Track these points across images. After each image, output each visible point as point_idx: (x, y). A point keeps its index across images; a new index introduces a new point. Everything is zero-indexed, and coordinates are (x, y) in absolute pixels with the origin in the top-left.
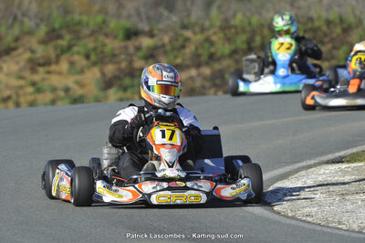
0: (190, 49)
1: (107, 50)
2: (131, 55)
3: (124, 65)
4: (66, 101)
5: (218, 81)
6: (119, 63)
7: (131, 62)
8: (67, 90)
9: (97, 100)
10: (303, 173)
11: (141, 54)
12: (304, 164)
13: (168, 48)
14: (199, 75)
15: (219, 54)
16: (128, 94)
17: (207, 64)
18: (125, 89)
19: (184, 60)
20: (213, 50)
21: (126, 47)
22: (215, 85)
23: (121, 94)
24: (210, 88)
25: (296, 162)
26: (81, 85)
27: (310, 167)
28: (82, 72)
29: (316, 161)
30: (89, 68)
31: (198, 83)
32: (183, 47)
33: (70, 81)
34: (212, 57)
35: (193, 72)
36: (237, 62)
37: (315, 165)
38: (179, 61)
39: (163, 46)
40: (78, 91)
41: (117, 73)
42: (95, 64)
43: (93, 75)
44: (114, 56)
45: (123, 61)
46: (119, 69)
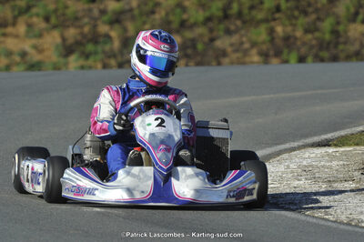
0: (160, 15)
1: (69, 12)
2: (96, 19)
3: (86, 29)
4: (22, 67)
5: (189, 51)
6: (81, 27)
7: (95, 26)
8: (24, 54)
9: (56, 68)
10: (285, 156)
11: (105, 18)
12: (287, 146)
13: (136, 12)
15: (192, 20)
16: (90, 62)
17: (178, 32)
18: (87, 56)
19: (153, 26)
20: (185, 17)
21: (90, 10)
22: (187, 56)
23: (82, 62)
25: (279, 144)
26: (39, 50)
27: (293, 149)
28: (40, 36)
29: (301, 143)
30: (48, 31)
32: (153, 12)
33: (27, 46)
34: (183, 24)
36: (211, 30)
37: (299, 148)
38: (147, 27)
39: (131, 10)
40: (36, 57)
41: (79, 38)
42: (55, 27)
43: (53, 39)
44: (76, 19)
45: (86, 24)
46: (82, 34)
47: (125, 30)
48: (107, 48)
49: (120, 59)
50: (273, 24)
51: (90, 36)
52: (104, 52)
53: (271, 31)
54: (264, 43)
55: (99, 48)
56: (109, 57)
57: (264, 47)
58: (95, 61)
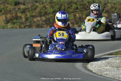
0: (38, 10)
1: (8, 9)
2: (17, 11)
3: (14, 15)
5: (48, 22)
7: (17, 14)
11: (20, 11)
13: (30, 9)
14: (41, 20)
15: (48, 12)
16: (15, 25)
17: (44, 16)
18: (14, 24)
19: (36, 14)
20: (46, 11)
21: (15, 8)
22: (47, 24)
23: (12, 26)
24: (45, 24)
31: (41, 23)
32: (36, 9)
34: (46, 13)
35: (39, 18)
38: (34, 14)
39: (28, 8)
41: (11, 17)
42: (3, 14)
43: (3, 18)
44: (10, 11)
45: (13, 13)
46: (12, 16)
47: (27, 15)
48: (20, 21)
49: (25, 25)
50: (75, 13)
51: (15, 17)
52: (19, 22)
53: (75, 16)
54: (72, 19)
55: (18, 21)
56: (21, 24)
57: (72, 21)
58: (17, 25)
